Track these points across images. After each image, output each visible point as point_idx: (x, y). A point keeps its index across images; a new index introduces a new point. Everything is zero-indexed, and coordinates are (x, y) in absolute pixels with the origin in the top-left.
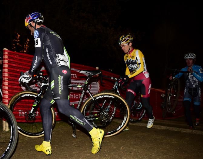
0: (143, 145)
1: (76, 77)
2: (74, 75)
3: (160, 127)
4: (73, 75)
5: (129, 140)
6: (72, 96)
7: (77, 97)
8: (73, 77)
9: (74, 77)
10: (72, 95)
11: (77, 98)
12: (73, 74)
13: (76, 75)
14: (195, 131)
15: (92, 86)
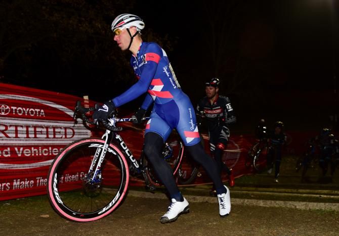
0: (158, 234)
1: (42, 115)
2: (39, 112)
3: (194, 198)
4: (36, 112)
5: (137, 226)
6: (35, 152)
7: (45, 152)
8: (36, 114)
9: (39, 114)
10: (36, 150)
11: (47, 154)
12: (38, 110)
13: (42, 111)
14: (248, 201)
15: (75, 131)
